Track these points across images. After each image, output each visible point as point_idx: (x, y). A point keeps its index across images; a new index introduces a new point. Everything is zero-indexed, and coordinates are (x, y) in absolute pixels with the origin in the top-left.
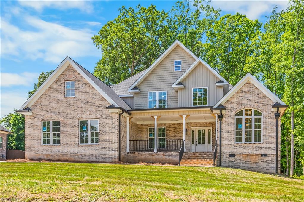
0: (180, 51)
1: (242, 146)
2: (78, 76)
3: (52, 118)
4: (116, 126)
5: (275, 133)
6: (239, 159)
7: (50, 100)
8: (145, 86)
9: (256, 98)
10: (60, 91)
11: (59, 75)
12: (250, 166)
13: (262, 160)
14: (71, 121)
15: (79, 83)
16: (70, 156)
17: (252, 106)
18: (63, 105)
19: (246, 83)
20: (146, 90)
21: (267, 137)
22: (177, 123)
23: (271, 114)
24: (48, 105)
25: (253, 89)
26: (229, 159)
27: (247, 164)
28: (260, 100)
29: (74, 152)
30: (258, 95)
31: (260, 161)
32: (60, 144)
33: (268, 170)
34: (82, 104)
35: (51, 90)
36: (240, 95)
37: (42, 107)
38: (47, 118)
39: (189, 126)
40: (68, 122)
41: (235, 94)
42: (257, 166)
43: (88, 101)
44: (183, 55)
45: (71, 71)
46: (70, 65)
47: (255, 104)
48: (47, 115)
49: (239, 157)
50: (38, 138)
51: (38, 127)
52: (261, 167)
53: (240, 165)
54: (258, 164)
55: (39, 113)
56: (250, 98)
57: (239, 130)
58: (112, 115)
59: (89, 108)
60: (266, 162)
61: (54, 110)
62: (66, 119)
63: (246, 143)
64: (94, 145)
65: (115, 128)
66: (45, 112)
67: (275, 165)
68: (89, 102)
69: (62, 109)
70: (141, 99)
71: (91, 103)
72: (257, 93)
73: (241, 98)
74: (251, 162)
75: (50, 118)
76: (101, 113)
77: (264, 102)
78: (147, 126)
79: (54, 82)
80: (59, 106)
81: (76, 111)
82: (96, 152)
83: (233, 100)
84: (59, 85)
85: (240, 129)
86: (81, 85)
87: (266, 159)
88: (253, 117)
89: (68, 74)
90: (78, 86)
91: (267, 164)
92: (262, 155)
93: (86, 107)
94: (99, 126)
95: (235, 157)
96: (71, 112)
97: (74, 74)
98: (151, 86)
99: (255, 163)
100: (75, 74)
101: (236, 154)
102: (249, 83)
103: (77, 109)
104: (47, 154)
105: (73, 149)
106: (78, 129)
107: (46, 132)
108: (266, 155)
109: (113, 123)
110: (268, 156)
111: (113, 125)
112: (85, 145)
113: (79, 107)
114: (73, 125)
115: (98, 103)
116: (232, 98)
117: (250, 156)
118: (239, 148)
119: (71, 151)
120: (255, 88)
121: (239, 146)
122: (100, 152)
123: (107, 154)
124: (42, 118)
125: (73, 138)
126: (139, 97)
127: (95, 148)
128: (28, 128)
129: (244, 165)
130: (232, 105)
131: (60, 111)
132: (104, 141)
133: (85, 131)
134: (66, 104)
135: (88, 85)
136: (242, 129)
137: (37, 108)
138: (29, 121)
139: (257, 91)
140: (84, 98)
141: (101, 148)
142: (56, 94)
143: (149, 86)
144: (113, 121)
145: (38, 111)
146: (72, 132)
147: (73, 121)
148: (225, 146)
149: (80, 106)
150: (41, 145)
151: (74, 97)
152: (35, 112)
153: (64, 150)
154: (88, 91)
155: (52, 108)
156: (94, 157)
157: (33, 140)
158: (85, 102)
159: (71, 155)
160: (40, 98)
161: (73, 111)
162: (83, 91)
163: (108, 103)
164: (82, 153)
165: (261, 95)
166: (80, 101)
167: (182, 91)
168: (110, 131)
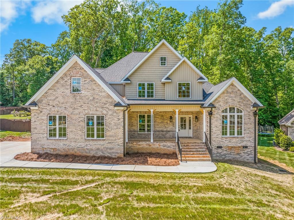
0: (165, 49)
1: (227, 140)
2: (84, 73)
3: (59, 113)
4: (122, 123)
5: (254, 128)
6: (225, 151)
7: (57, 95)
8: (135, 77)
9: (239, 98)
10: (67, 87)
11: (66, 71)
12: (234, 157)
13: (244, 152)
14: (78, 116)
15: (86, 79)
16: (76, 150)
17: (235, 105)
18: (69, 100)
19: (230, 85)
20: (136, 81)
21: (248, 131)
22: (164, 112)
23: (250, 112)
24: (54, 100)
25: (236, 90)
26: (217, 151)
27: (232, 155)
28: (241, 100)
29: (80, 147)
30: (240, 96)
31: (242, 152)
32: (66, 138)
33: (248, 160)
34: (89, 100)
35: (58, 85)
36: (226, 95)
37: (48, 101)
38: (53, 113)
39: (173, 114)
40: (74, 117)
41: (221, 94)
42: (240, 157)
43: (94, 97)
44: (168, 52)
45: (78, 68)
46: (76, 62)
47: (238, 103)
48: (53, 110)
49: (226, 149)
50: (44, 132)
51: (44, 121)
52: (243, 158)
53: (226, 156)
54: (241, 155)
55: (46, 107)
56: (234, 98)
57: (224, 125)
58: (118, 112)
59: (95, 104)
60: (247, 153)
61: (60, 105)
62: (72, 115)
63: (231, 136)
64: (100, 140)
65: (121, 124)
66: (51, 106)
67: (253, 156)
68: (96, 98)
69: (68, 104)
70: (132, 89)
71: (97, 100)
72: (239, 94)
73: (226, 98)
74: (234, 153)
75: (56, 112)
76: (107, 110)
77: (244, 102)
78: (137, 113)
79: (61, 77)
80: (66, 101)
81: (82, 106)
82: (103, 147)
83: (220, 99)
84: (65, 80)
85: (226, 124)
86: (87, 81)
87: (246, 150)
88: (236, 114)
89: (74, 71)
90: (84, 83)
91: (247, 154)
92: (243, 147)
93: (93, 103)
94: (106, 122)
95: (222, 149)
96: (78, 108)
97: (80, 71)
98: (140, 77)
99: (238, 154)
100: (82, 71)
101: (222, 146)
102: (232, 85)
103: (83, 104)
104: (54, 147)
105: (79, 144)
106: (84, 124)
107: (51, 125)
108: (246, 147)
109: (119, 119)
110: (248, 148)
111: (119, 122)
112: (92, 140)
113: (85, 103)
114: (80, 120)
115: (104, 100)
116: (219, 97)
117: (235, 148)
118: (226, 141)
119: (78, 146)
120: (237, 89)
121: (225, 139)
122: (107, 147)
123: (113, 149)
124: (48, 112)
125: (80, 132)
126: (130, 87)
127: (102, 143)
128: (34, 122)
129: (229, 156)
130: (219, 103)
131: (67, 106)
132: (110, 136)
133: (91, 126)
134: (72, 100)
135: (94, 82)
136: (227, 124)
137: (43, 102)
138: (35, 115)
139: (239, 92)
140: (90, 95)
141: (107, 143)
142: (62, 89)
143: (138, 77)
144: (119, 117)
145: (44, 105)
146: (79, 127)
147: (79, 116)
148: (214, 139)
149: (87, 102)
150: (48, 139)
151: (81, 93)
152: (41, 107)
153: (71, 144)
154: (94, 88)
155: (58, 103)
156: (100, 151)
157: (39, 133)
158: (91, 98)
159: (78, 149)
160: (46, 93)
161: (80, 106)
162: (90, 88)
163: (114, 100)
164: (89, 148)
165: (242, 96)
166: (87, 97)
167: (169, 84)
168: (116, 127)
